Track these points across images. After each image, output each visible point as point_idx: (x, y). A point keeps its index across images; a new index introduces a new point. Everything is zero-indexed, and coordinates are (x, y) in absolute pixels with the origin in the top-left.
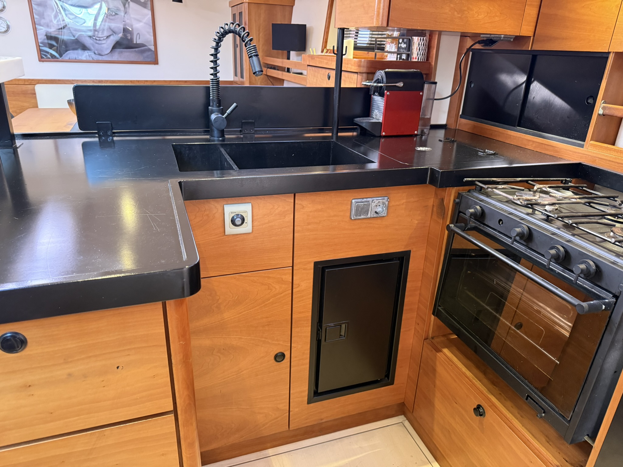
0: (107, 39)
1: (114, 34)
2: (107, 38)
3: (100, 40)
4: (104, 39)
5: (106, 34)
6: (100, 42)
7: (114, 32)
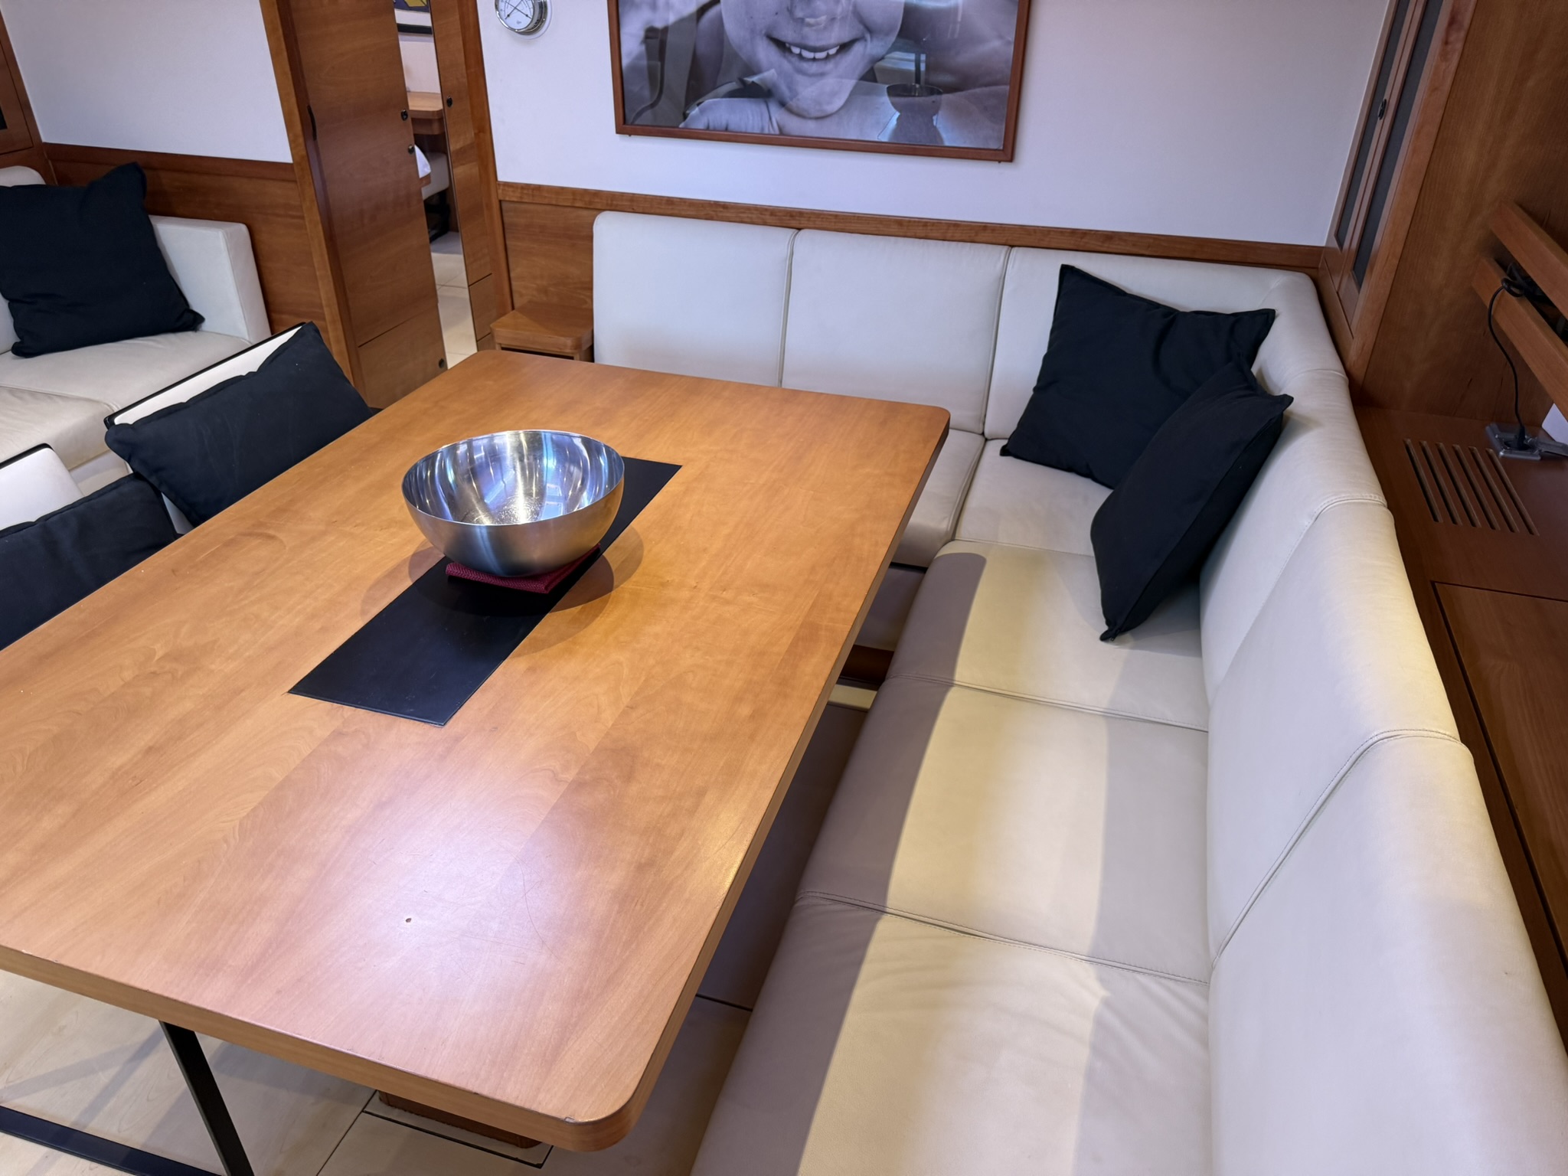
0: (839, 56)
1: (868, 36)
2: (838, 52)
3: (814, 59)
4: (828, 57)
5: (838, 34)
6: (814, 68)
7: (868, 29)
